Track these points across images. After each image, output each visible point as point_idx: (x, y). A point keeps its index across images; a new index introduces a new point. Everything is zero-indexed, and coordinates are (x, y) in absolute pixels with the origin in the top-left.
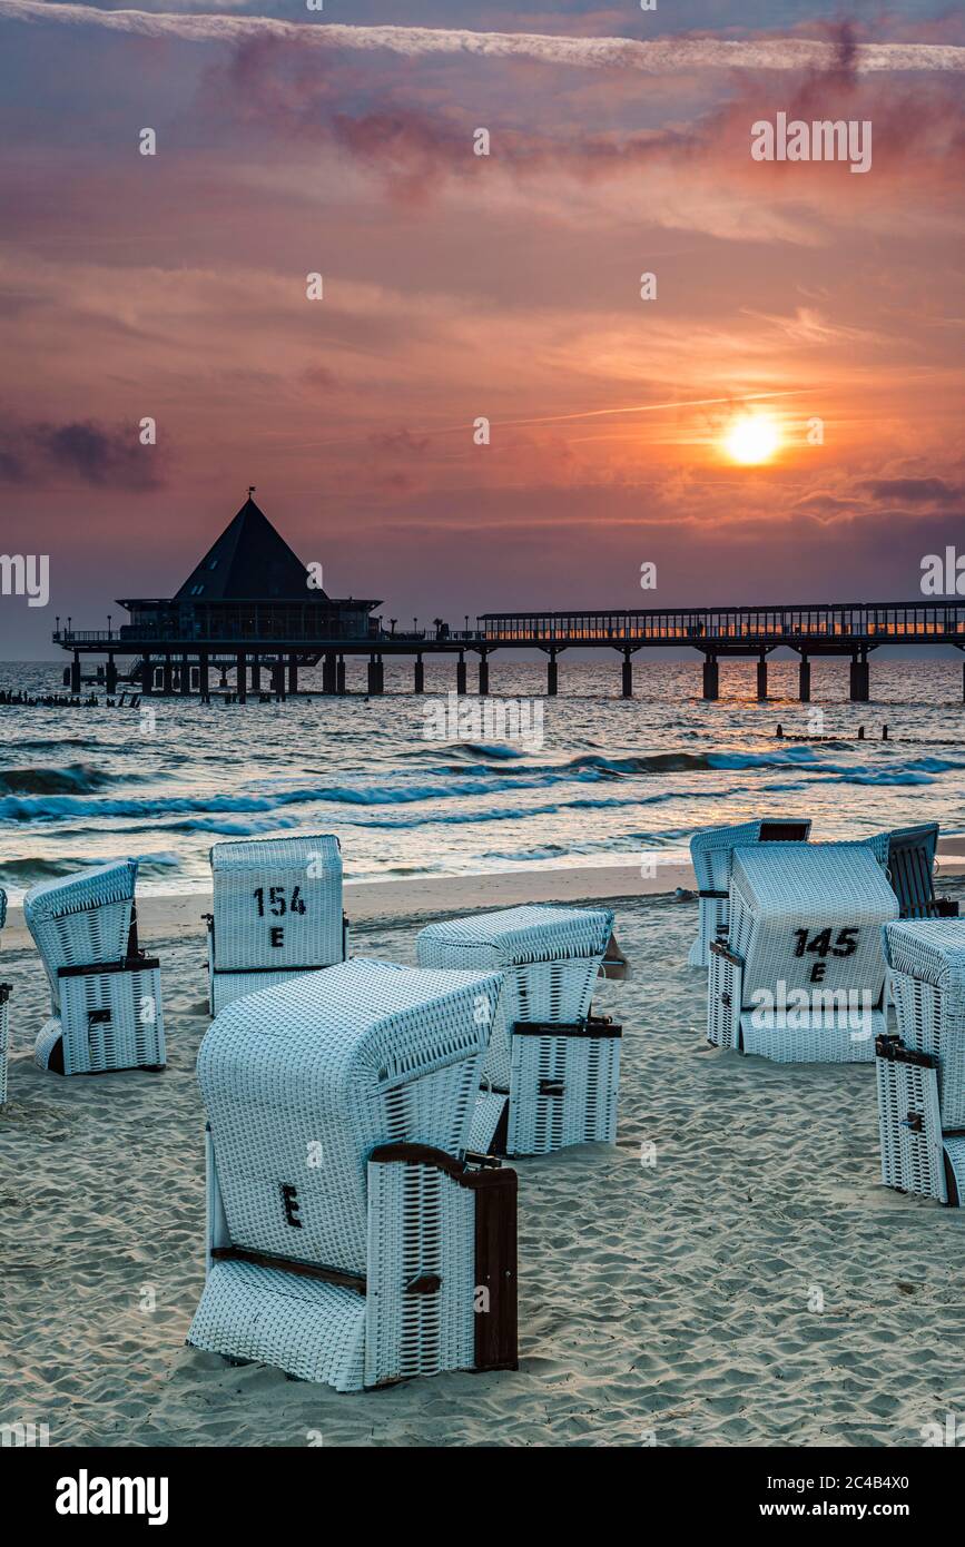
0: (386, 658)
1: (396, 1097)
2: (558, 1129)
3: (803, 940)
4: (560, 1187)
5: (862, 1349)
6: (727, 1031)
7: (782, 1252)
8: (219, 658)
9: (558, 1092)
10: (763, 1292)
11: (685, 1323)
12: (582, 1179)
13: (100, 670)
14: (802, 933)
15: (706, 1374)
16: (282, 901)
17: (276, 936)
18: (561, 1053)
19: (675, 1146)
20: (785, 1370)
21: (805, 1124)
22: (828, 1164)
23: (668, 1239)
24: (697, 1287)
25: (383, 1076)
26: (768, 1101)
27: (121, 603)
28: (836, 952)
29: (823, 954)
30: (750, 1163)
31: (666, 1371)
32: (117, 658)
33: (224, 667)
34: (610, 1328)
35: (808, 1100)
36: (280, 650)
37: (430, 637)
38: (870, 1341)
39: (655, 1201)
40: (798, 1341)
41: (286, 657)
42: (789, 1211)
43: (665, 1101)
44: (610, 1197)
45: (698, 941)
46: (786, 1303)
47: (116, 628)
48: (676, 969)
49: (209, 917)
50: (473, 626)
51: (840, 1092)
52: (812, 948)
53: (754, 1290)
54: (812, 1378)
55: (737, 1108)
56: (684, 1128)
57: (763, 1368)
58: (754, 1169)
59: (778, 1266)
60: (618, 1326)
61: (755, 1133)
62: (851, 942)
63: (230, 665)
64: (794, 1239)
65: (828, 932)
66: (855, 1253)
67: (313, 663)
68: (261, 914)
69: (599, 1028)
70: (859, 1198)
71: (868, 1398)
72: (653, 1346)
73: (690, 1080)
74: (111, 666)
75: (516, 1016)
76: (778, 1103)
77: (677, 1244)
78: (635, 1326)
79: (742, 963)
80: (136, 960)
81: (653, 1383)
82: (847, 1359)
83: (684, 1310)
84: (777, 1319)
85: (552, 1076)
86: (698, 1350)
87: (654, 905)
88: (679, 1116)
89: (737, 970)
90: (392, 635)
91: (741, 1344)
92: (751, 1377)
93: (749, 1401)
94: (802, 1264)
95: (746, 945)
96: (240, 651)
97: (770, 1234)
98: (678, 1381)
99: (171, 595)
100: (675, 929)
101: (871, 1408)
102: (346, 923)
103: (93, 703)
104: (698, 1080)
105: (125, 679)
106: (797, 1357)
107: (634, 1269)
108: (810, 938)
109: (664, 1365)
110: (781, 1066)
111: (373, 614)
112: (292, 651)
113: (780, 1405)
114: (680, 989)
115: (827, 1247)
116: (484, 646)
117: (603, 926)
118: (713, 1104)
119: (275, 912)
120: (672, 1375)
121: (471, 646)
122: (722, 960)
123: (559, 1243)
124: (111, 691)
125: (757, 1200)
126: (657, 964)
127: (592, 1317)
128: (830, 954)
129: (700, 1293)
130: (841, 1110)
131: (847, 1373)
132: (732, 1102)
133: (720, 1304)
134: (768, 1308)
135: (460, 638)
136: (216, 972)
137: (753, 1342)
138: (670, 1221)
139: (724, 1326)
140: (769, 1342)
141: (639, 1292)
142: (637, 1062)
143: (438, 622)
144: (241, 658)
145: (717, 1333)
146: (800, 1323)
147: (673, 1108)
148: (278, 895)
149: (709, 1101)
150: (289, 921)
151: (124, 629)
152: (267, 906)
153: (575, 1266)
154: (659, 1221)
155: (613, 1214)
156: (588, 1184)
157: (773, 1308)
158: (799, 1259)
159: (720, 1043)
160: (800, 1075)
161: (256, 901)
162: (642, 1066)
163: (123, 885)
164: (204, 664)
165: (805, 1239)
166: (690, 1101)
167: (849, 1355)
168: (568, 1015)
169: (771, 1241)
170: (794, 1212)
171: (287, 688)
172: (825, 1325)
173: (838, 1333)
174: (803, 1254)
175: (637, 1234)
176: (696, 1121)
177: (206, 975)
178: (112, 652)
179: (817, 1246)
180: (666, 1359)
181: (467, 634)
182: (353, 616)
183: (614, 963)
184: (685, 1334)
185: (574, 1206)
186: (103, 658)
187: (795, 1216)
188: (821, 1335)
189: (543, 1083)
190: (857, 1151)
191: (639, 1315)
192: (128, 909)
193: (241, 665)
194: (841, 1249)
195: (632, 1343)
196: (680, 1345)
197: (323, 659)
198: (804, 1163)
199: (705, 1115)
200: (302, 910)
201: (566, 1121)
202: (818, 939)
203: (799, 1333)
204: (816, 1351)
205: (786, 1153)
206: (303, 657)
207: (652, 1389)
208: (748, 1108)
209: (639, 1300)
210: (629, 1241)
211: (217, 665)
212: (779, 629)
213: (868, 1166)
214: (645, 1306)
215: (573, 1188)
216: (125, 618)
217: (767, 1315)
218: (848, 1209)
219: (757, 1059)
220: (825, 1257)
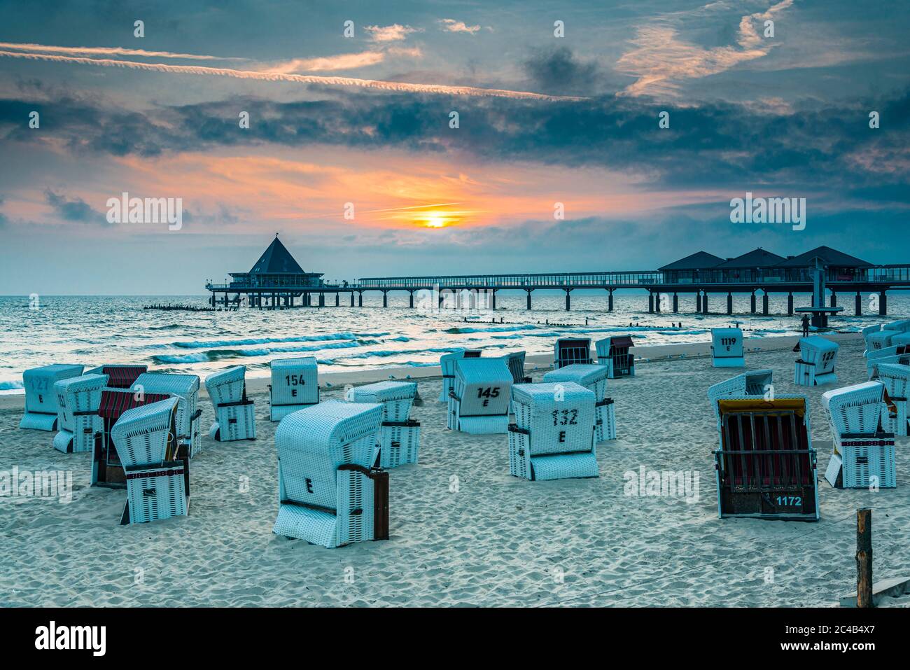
0: (325, 294)
1: (346, 448)
2: (398, 459)
3: (481, 392)
4: (399, 478)
5: (506, 529)
6: (454, 425)
7: (477, 498)
8: (265, 294)
9: (398, 446)
10: (472, 511)
11: (446, 523)
12: (407, 476)
13: (222, 299)
14: (481, 390)
15: (454, 539)
16: (296, 380)
17: (294, 393)
18: (399, 432)
19: (438, 463)
20: (481, 536)
21: (483, 455)
22: (491, 468)
23: (438, 495)
24: (449, 510)
25: (342, 440)
26: (470, 448)
27: (230, 274)
28: (492, 396)
29: (488, 397)
30: (464, 469)
31: (439, 538)
32: (228, 294)
33: (267, 297)
34: (420, 525)
35: (483, 446)
36: (287, 291)
37: (341, 287)
38: (508, 526)
39: (433, 483)
40: (484, 527)
41: (289, 294)
42: (479, 484)
43: (434, 448)
44: (417, 481)
45: (442, 393)
46: (479, 515)
47: (228, 283)
48: (435, 402)
49: (270, 386)
50: (357, 283)
51: (494, 444)
52: (484, 394)
53: (468, 511)
54: (490, 539)
55: (459, 450)
56: (441, 457)
57: (473, 536)
58: (466, 470)
59: (476, 503)
60: (423, 524)
61: (465, 458)
62: (497, 392)
63: (269, 296)
64: (481, 494)
65: (489, 389)
66: (502, 497)
67: (299, 296)
68: (289, 384)
69: (413, 424)
70: (503, 479)
71: (508, 544)
72: (435, 530)
73: (442, 441)
74: (226, 297)
75: (383, 419)
76: (473, 448)
77: (441, 497)
78: (429, 524)
79: (460, 400)
80: (245, 401)
81: (436, 542)
82: (501, 532)
83: (445, 519)
84: (477, 520)
85: (396, 440)
86: (450, 531)
87: (425, 381)
88: (439, 453)
89: (458, 403)
90: (328, 286)
91: (465, 529)
92: (469, 539)
93: (469, 547)
94: (484, 502)
95: (462, 395)
96: (273, 291)
97: (472, 492)
98: (444, 542)
99: (248, 271)
100: (434, 389)
101: (510, 547)
102: (319, 388)
103: (220, 310)
104: (445, 441)
105: (231, 302)
106: (484, 532)
107: (427, 505)
108: (484, 391)
109: (439, 537)
110: (474, 435)
111: (320, 278)
112: (292, 291)
113: (479, 548)
114: (437, 410)
115: (492, 496)
116: (360, 290)
117: (414, 388)
118: (451, 449)
119: (293, 384)
120: (442, 540)
121: (356, 290)
122: (453, 399)
123: (400, 497)
124: (226, 306)
125: (468, 481)
126: (428, 401)
127: (413, 522)
128: (490, 396)
129: (450, 512)
130: (495, 450)
131: (501, 537)
132: (457, 448)
133: (457, 516)
134: (474, 517)
135: (352, 287)
136: (273, 405)
137: (469, 528)
138: (438, 489)
139: (459, 523)
140: (474, 528)
141: (429, 513)
142: (424, 435)
143: (344, 281)
144: (273, 294)
145: (457, 526)
146: (485, 521)
147: (437, 451)
148: (294, 378)
149: (449, 448)
150: (299, 387)
151: (231, 283)
152: (291, 382)
153: (407, 505)
154: (435, 489)
155: (419, 487)
156: (410, 477)
157: (475, 516)
158: (483, 500)
159: (452, 428)
160: (480, 439)
161: (287, 380)
162: (425, 436)
163: (240, 375)
164: (260, 296)
165: (485, 493)
166: (443, 448)
167: (501, 531)
168: (402, 418)
169: (473, 494)
170: (481, 485)
171: (290, 304)
172: (493, 521)
173: (498, 524)
174: (484, 498)
175: (427, 494)
176: (445, 455)
177: (268, 407)
178: (227, 292)
179: (489, 495)
180: (440, 535)
181: (355, 285)
182: (313, 279)
183: (418, 401)
184: (447, 526)
185: (404, 485)
186: (223, 294)
187: (481, 486)
188: (492, 524)
189: (393, 443)
190: (500, 463)
191: (430, 520)
192: (243, 383)
193: (273, 297)
194: (497, 496)
195: (428, 530)
196: (444, 530)
197: (303, 294)
198: (483, 468)
199: (448, 453)
200: (303, 383)
201: (401, 456)
202: (486, 391)
203: (485, 524)
204: (491, 530)
205: (477, 465)
206: (296, 293)
207: (436, 544)
208: (462, 450)
209: (430, 515)
210: (425, 496)
211: (264, 296)
212: (465, 284)
213: (504, 468)
214: (431, 517)
215: (404, 479)
216: (232, 280)
217: (473, 519)
218: (499, 483)
219: (466, 433)
220: (492, 499)
